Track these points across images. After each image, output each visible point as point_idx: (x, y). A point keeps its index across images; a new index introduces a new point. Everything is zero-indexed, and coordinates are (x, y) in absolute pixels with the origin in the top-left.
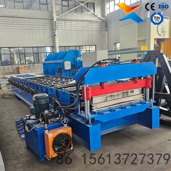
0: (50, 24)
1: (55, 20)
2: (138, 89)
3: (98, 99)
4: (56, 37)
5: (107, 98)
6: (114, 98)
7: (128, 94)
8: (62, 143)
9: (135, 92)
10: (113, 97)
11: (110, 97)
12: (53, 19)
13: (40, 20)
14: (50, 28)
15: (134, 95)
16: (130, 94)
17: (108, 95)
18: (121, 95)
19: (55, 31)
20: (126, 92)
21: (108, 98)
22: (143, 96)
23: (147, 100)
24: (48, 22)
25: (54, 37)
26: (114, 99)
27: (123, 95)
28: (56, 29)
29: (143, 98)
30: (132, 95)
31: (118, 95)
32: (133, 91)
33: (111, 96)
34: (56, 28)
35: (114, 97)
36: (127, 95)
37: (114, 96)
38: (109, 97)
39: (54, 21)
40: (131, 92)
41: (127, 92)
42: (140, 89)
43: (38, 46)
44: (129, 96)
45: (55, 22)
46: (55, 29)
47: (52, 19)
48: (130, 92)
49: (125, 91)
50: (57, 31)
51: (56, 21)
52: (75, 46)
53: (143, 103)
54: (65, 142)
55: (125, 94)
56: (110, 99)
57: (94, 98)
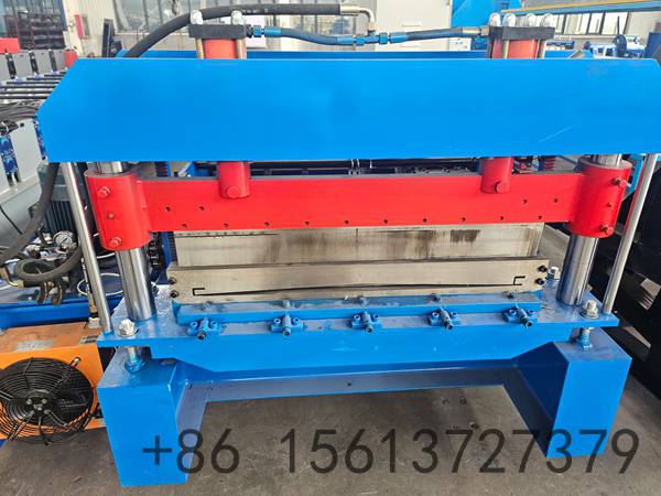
2: (511, 226)
3: (215, 248)
5: (275, 247)
6: (323, 252)
7: (431, 245)
8: (29, 402)
9: (486, 241)
10: (317, 247)
11: (295, 248)
15: (476, 255)
16: (443, 246)
17: (285, 233)
18: (378, 247)
20: (415, 233)
21: (284, 248)
22: (542, 269)
23: (570, 301)
26: (329, 257)
27: (393, 245)
29: (538, 281)
30: (457, 255)
31: (357, 242)
32: (472, 236)
33: (307, 241)
35: (329, 249)
36: (420, 249)
37: (324, 242)
38: (290, 243)
40: (456, 236)
41: (427, 237)
42: (532, 226)
44: (434, 260)
48: (448, 237)
49: (410, 227)
53: (510, 319)
54: (44, 401)
55: (408, 240)
56: (296, 258)
57: (181, 236)
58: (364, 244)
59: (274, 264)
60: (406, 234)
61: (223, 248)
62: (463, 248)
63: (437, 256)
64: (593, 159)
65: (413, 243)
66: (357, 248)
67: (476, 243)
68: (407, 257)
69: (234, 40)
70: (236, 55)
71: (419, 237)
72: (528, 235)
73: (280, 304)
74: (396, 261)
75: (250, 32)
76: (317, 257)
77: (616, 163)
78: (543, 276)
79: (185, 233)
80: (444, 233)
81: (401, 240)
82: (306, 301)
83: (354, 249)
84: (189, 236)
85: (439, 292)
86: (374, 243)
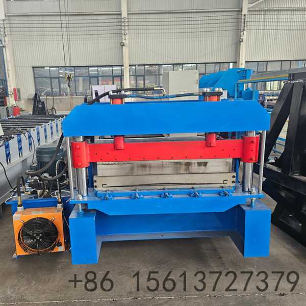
0: (234, 20)
1: (245, 11)
2: (220, 160)
4: (241, 43)
5: (132, 169)
6: (150, 170)
7: (190, 168)
8: (35, 235)
9: (211, 166)
10: (147, 169)
11: (139, 169)
12: (242, 11)
13: (217, 13)
14: (234, 28)
15: (207, 171)
16: (195, 168)
17: (136, 163)
18: (170, 169)
19: (242, 33)
20: (184, 163)
21: (136, 169)
22: (234, 177)
23: (247, 190)
24: (230, 17)
25: (239, 45)
26: (152, 173)
27: (176, 168)
28: (244, 30)
29: (233, 182)
30: (201, 172)
31: (162, 166)
32: (205, 164)
33: (144, 166)
34: (244, 26)
35: (152, 169)
36: (187, 169)
37: (150, 167)
38: (138, 167)
39: (243, 13)
40: (199, 164)
41: (188, 164)
42: (228, 160)
43: (206, 62)
44: (191, 173)
45: (245, 15)
46: (242, 28)
47: (238, 11)
48: (196, 165)
49: (182, 161)
50: (245, 32)
51: (246, 13)
52: (281, 61)
53: (221, 194)
54: (41, 235)
55: (182, 166)
56: (140, 173)
57: (99, 164)
58: (165, 168)
59: (132, 175)
60: (180, 164)
61: (111, 169)
62: (202, 169)
63: (193, 172)
64: (246, 133)
65: (183, 167)
66: (162, 169)
67: (207, 167)
68: (182, 173)
69: (122, 99)
70: (122, 103)
71: (185, 165)
72: (227, 163)
73: (135, 190)
74: (177, 174)
75: (126, 96)
76: (148, 173)
77: (253, 135)
78: (234, 179)
79: (101, 163)
80: (195, 163)
81: (179, 166)
82: (143, 189)
83: (161, 169)
84: (102, 164)
85: (194, 186)
86: (169, 167)
